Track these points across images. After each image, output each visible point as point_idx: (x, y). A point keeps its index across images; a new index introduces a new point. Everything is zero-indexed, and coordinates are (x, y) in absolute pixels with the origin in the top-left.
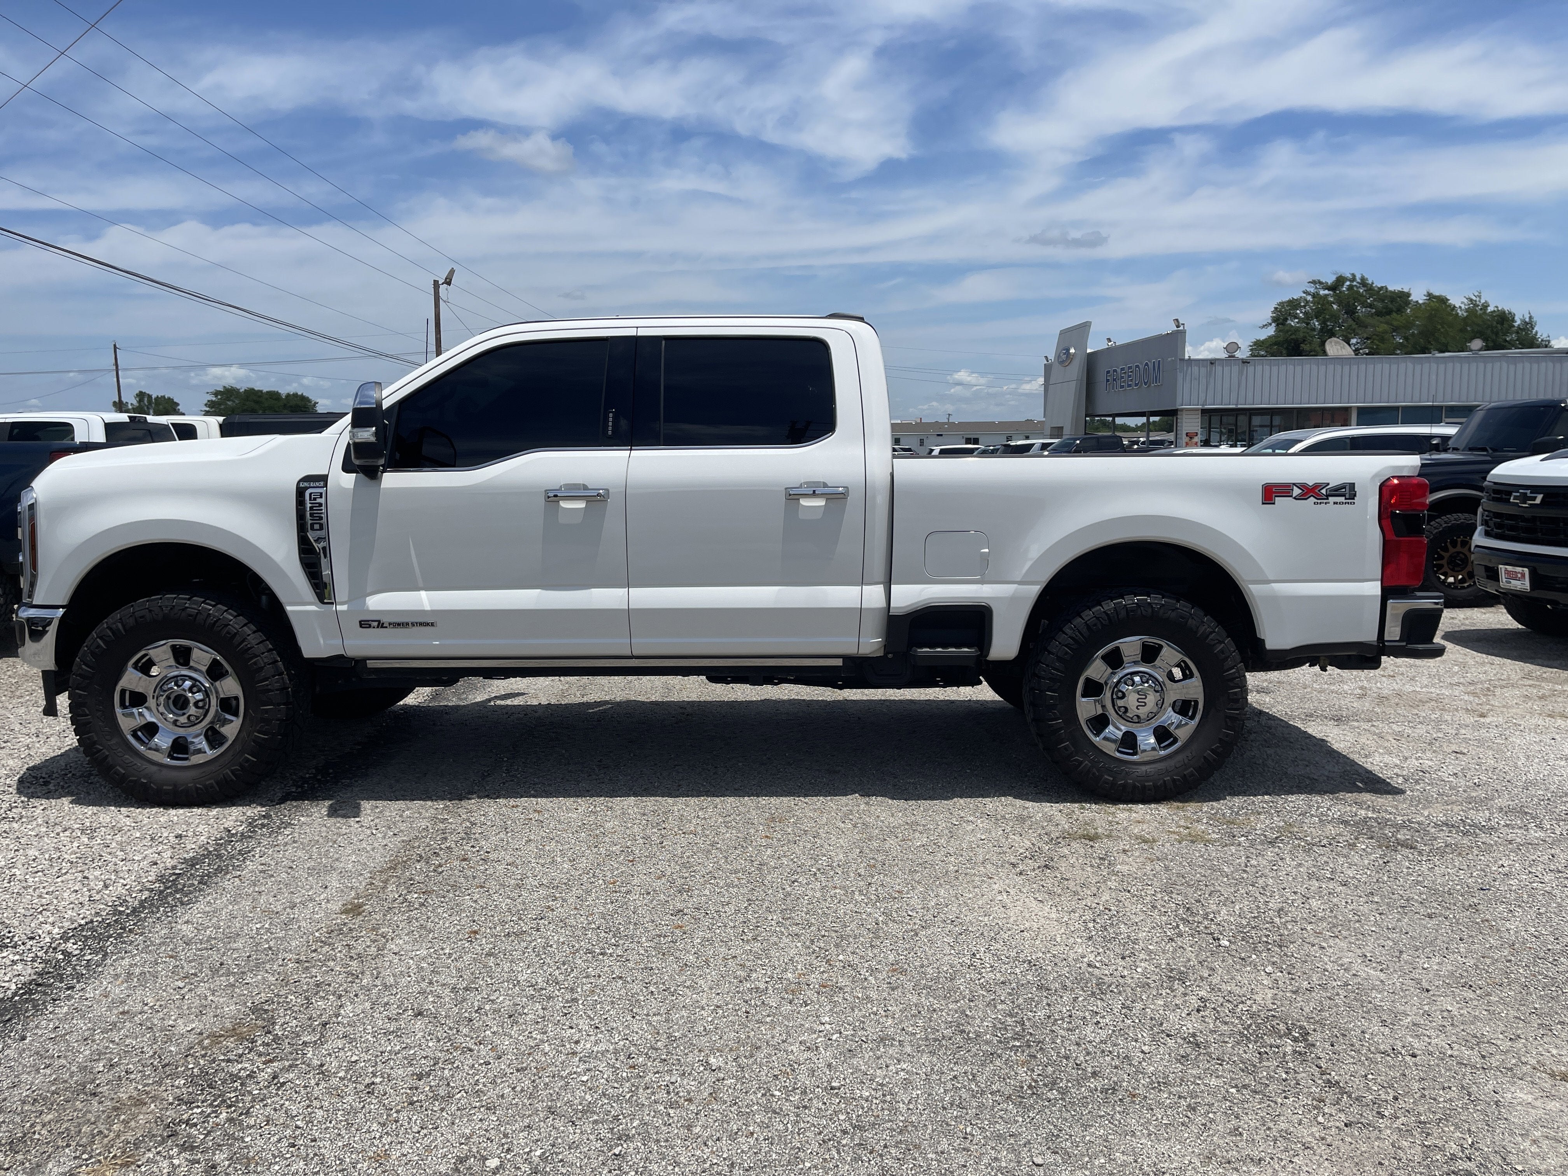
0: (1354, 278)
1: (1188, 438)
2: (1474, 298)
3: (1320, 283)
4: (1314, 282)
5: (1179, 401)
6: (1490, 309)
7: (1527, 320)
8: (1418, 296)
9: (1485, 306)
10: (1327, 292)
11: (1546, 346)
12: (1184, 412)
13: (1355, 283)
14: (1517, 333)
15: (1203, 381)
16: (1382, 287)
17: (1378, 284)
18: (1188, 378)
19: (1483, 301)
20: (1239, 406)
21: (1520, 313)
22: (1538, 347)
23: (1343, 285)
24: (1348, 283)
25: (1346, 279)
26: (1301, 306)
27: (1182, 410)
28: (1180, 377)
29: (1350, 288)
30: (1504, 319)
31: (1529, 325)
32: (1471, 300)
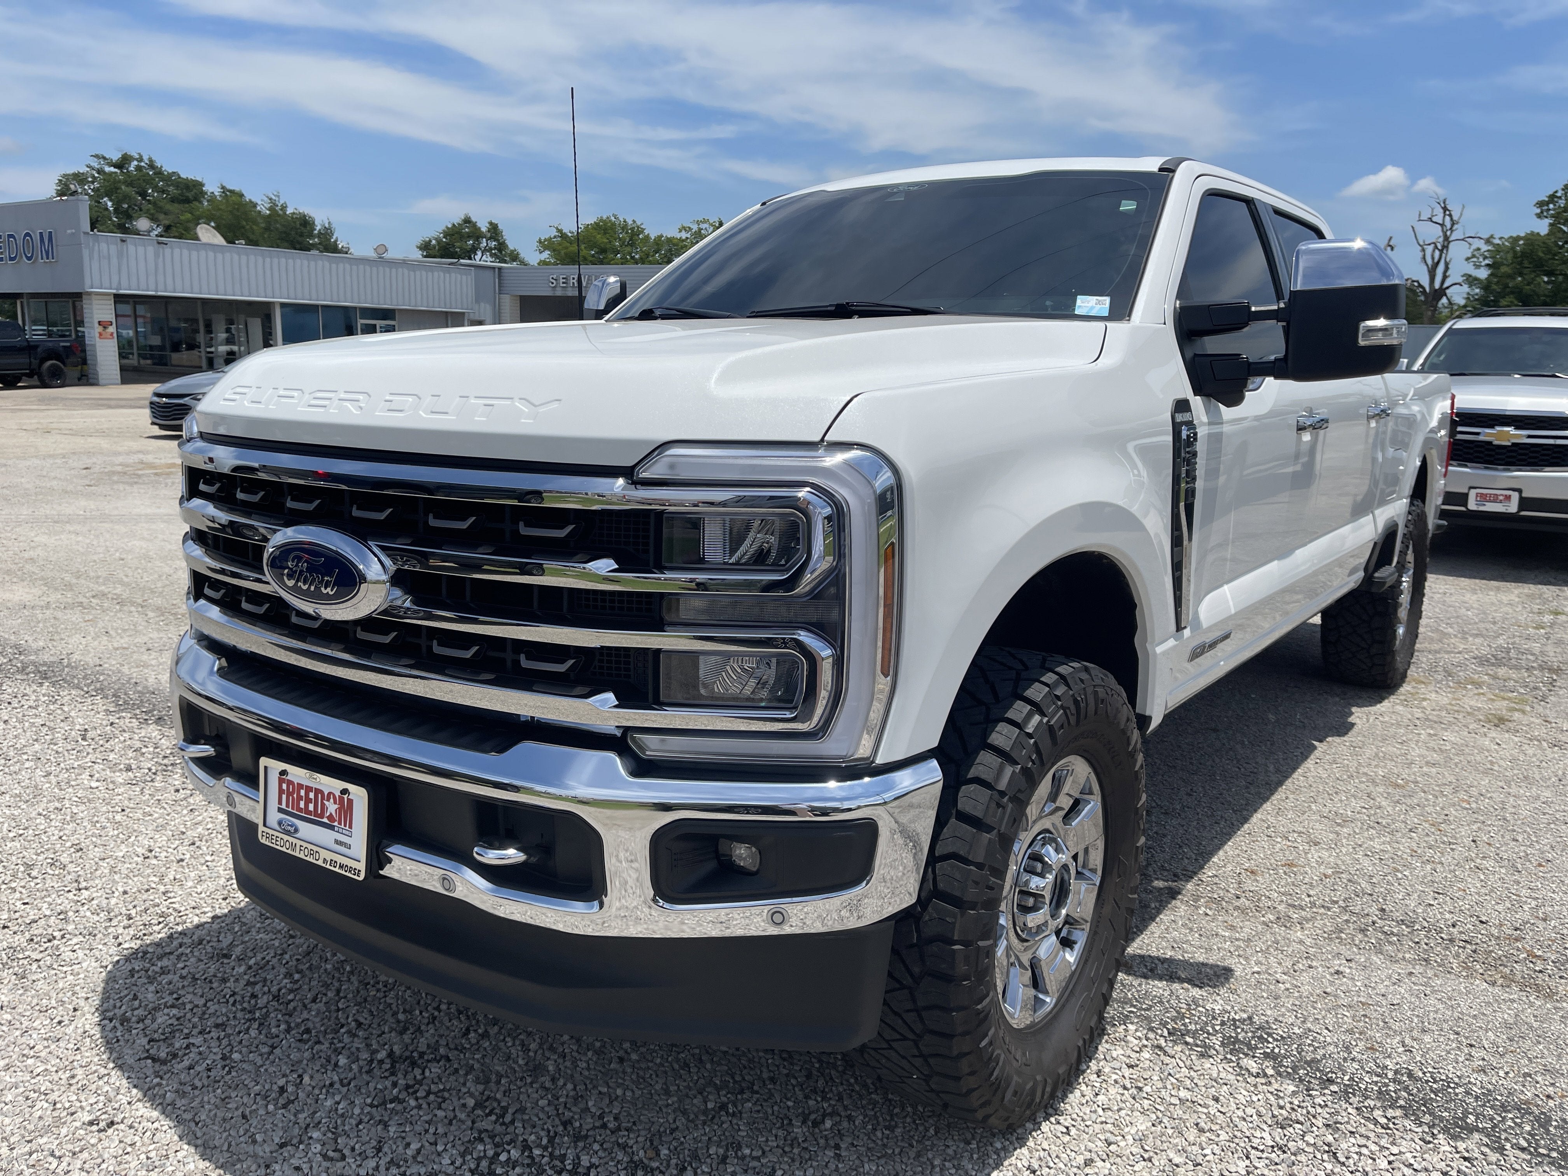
0: (140, 160)
1: (100, 329)
2: (274, 198)
3: (104, 158)
4: (97, 156)
5: (88, 282)
6: (289, 211)
7: (327, 226)
8: (212, 188)
9: (284, 208)
10: (112, 169)
11: (347, 253)
12: (94, 297)
13: (143, 164)
14: (319, 237)
15: (114, 261)
16: (174, 173)
17: (168, 168)
18: (96, 256)
19: (282, 202)
20: (160, 294)
21: (320, 218)
22: (339, 253)
23: (130, 164)
24: (135, 163)
25: (133, 159)
26: (89, 182)
27: (89, 294)
28: (86, 253)
29: (139, 168)
30: (305, 223)
31: (327, 232)
32: (271, 199)
